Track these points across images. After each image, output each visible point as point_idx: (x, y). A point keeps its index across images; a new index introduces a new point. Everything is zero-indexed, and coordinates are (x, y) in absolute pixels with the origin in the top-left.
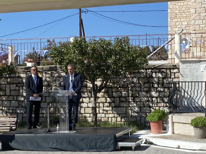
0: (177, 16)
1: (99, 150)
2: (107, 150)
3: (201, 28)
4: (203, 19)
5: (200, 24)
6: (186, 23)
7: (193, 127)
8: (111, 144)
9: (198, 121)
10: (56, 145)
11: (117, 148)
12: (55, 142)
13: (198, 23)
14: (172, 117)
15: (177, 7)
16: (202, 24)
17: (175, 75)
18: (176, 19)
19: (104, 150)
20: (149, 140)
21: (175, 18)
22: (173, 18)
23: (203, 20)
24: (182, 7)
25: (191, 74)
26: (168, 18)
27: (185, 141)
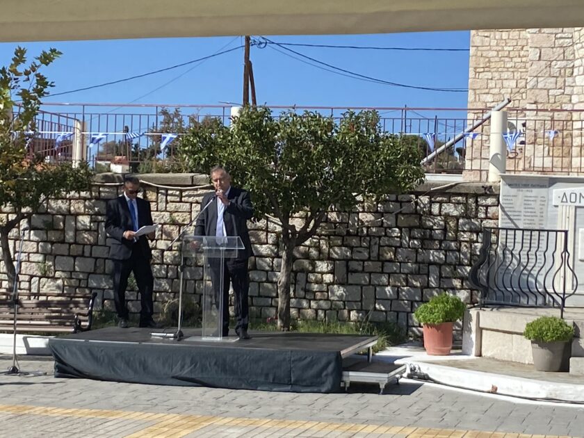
0: (493, 65)
1: (296, 388)
2: (315, 390)
3: (550, 97)
4: (558, 75)
5: (549, 88)
6: (513, 84)
7: (530, 341)
8: (327, 375)
9: (544, 328)
10: (191, 371)
11: (342, 385)
12: (189, 364)
13: (545, 85)
14: (478, 315)
15: (494, 43)
16: (554, 87)
17: (489, 210)
18: (489, 71)
19: (309, 390)
20: (419, 369)
21: (486, 69)
22: (482, 70)
23: (557, 77)
24: (506, 43)
25: (526, 210)
26: (470, 69)
27: (511, 375)
